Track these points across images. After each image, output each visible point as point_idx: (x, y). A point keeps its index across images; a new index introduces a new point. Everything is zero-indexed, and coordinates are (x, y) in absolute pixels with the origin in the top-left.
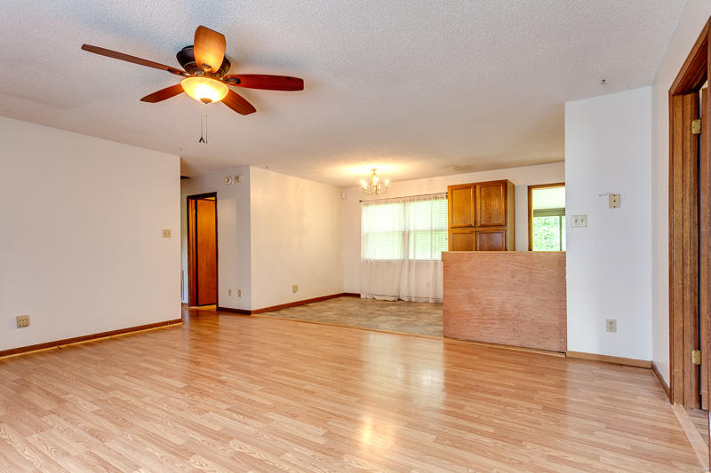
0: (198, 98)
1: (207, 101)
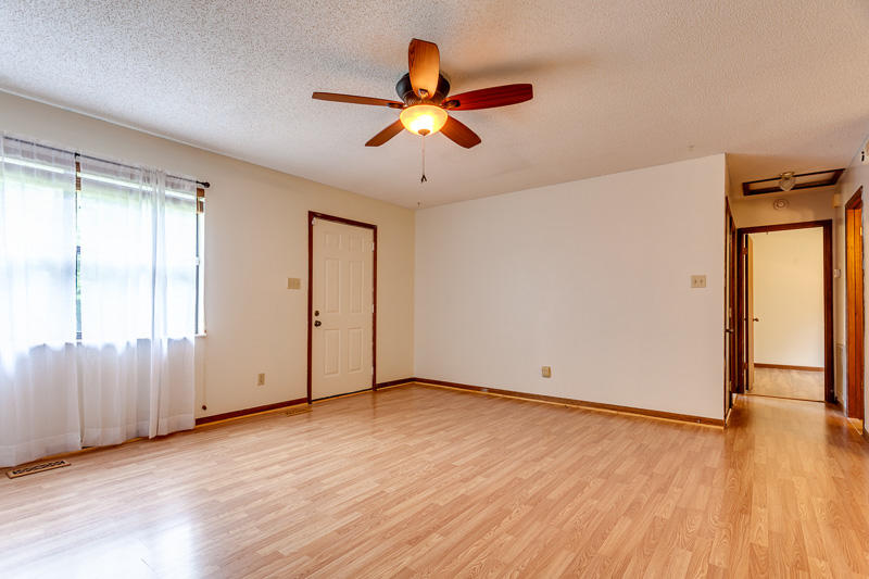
0: (416, 132)
1: (424, 133)
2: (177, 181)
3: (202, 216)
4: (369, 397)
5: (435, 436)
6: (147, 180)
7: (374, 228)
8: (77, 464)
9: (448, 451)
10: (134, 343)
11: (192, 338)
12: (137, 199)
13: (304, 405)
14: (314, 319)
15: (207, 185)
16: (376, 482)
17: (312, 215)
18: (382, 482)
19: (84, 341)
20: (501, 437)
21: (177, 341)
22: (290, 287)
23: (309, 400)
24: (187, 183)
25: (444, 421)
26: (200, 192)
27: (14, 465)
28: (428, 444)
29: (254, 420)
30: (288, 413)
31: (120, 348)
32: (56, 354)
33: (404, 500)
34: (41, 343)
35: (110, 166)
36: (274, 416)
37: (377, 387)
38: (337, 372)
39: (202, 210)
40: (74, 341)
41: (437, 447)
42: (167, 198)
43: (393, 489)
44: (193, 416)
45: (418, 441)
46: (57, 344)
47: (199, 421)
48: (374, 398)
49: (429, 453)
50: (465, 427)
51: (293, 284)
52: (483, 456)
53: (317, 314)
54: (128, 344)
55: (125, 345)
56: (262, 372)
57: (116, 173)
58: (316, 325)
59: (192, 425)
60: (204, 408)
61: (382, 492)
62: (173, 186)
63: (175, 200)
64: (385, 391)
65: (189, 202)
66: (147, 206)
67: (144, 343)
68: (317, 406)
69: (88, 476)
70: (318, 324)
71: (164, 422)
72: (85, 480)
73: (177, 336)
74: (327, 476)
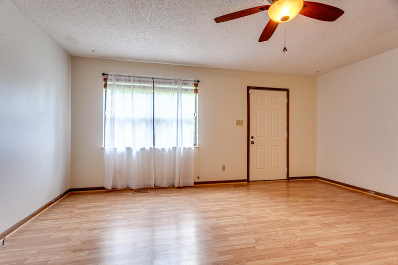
2: (187, 82)
3: (197, 95)
4: (284, 184)
5: (313, 218)
6: (176, 83)
7: (287, 90)
8: (151, 192)
9: (316, 233)
10: (171, 149)
11: (193, 147)
12: (172, 92)
13: (245, 183)
14: (251, 140)
15: (198, 81)
16: (254, 239)
17: (249, 88)
18: (257, 240)
19: (156, 147)
20: (371, 233)
21: (187, 149)
22: (237, 124)
23: (248, 180)
24: (190, 82)
25: (326, 209)
26: (196, 85)
27: (135, 188)
28: (304, 223)
29: (217, 187)
30: (235, 186)
31: (167, 150)
32: (148, 151)
33: (264, 259)
34: (143, 147)
35: (163, 80)
36: (229, 186)
37: (289, 179)
38: (264, 168)
39: (197, 92)
40: (152, 147)
41: (309, 226)
42: (183, 89)
43: (261, 247)
44: (193, 180)
45: (297, 219)
46: (147, 148)
47: (195, 183)
48: (288, 185)
49: (300, 230)
50: (341, 217)
51: (239, 123)
52: (345, 245)
53: (252, 138)
54: (169, 149)
55: (168, 149)
56: (224, 165)
57: (165, 83)
58: (252, 143)
59: (192, 184)
60: (198, 178)
61: (254, 247)
62: (186, 84)
63: (186, 90)
64: (295, 181)
65: (191, 90)
66: (175, 94)
67: (175, 148)
68: (252, 184)
69: (149, 198)
70: (253, 143)
71: (181, 181)
72: (148, 200)
73: (187, 147)
74: (231, 226)
